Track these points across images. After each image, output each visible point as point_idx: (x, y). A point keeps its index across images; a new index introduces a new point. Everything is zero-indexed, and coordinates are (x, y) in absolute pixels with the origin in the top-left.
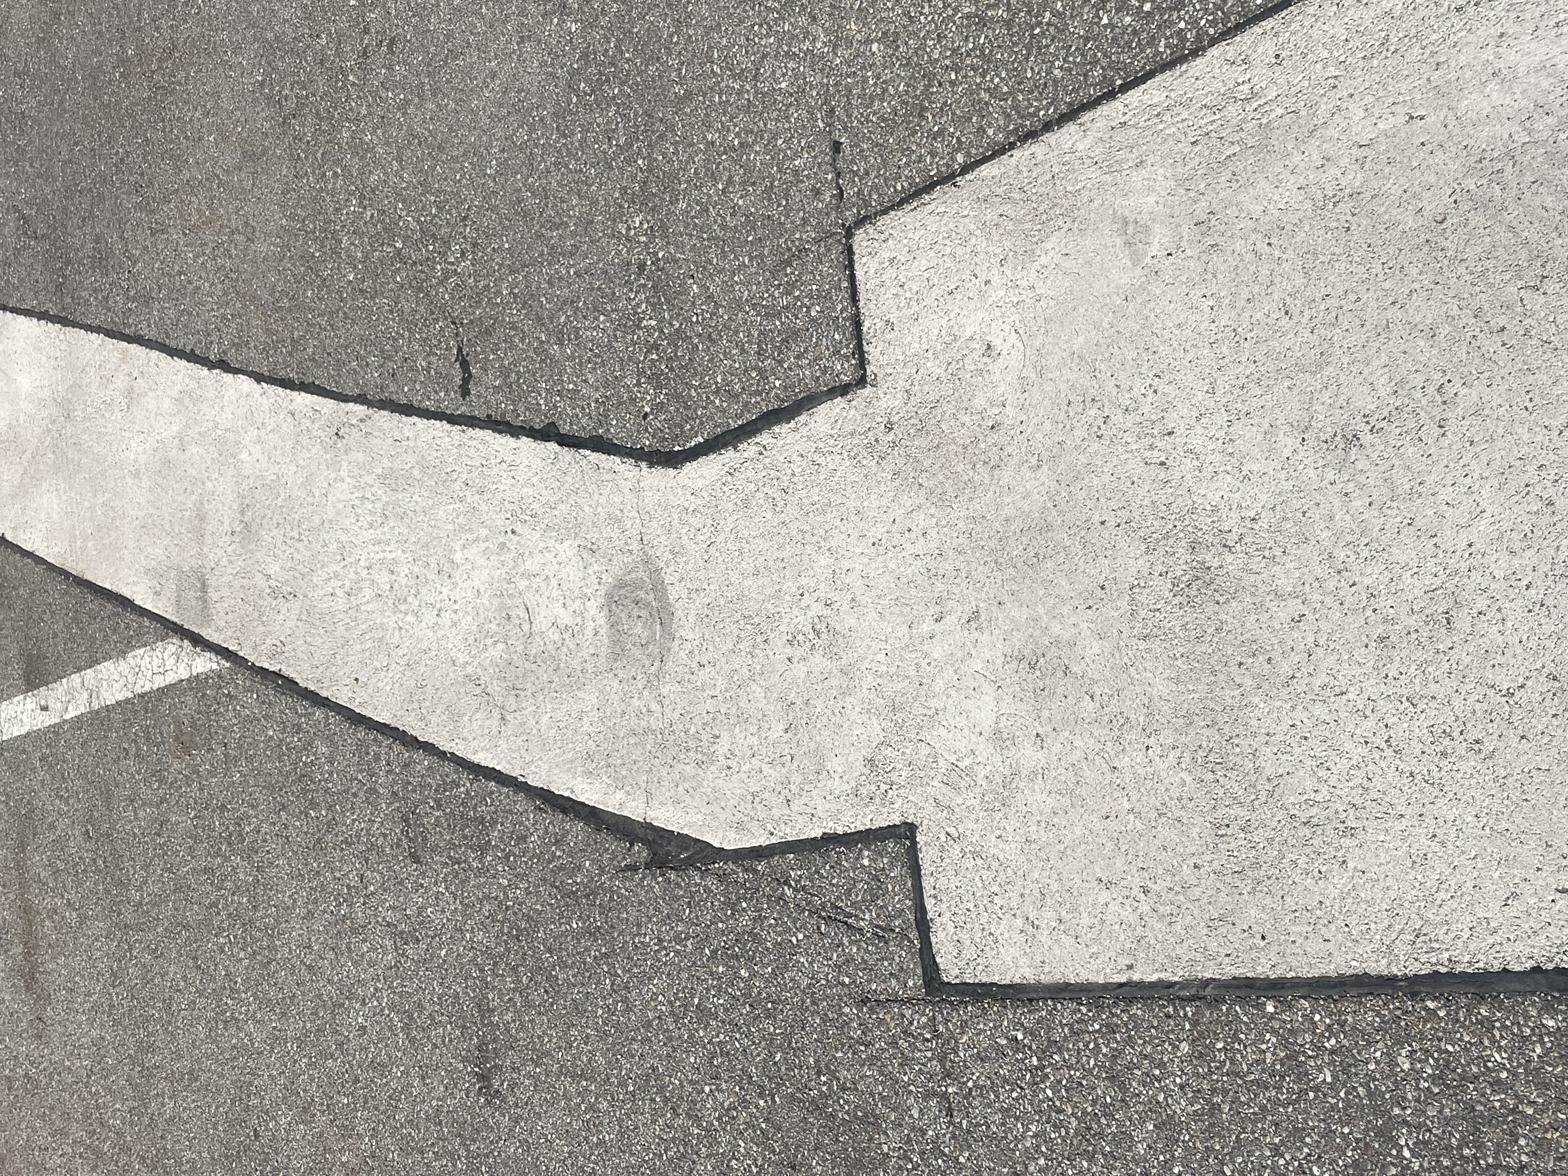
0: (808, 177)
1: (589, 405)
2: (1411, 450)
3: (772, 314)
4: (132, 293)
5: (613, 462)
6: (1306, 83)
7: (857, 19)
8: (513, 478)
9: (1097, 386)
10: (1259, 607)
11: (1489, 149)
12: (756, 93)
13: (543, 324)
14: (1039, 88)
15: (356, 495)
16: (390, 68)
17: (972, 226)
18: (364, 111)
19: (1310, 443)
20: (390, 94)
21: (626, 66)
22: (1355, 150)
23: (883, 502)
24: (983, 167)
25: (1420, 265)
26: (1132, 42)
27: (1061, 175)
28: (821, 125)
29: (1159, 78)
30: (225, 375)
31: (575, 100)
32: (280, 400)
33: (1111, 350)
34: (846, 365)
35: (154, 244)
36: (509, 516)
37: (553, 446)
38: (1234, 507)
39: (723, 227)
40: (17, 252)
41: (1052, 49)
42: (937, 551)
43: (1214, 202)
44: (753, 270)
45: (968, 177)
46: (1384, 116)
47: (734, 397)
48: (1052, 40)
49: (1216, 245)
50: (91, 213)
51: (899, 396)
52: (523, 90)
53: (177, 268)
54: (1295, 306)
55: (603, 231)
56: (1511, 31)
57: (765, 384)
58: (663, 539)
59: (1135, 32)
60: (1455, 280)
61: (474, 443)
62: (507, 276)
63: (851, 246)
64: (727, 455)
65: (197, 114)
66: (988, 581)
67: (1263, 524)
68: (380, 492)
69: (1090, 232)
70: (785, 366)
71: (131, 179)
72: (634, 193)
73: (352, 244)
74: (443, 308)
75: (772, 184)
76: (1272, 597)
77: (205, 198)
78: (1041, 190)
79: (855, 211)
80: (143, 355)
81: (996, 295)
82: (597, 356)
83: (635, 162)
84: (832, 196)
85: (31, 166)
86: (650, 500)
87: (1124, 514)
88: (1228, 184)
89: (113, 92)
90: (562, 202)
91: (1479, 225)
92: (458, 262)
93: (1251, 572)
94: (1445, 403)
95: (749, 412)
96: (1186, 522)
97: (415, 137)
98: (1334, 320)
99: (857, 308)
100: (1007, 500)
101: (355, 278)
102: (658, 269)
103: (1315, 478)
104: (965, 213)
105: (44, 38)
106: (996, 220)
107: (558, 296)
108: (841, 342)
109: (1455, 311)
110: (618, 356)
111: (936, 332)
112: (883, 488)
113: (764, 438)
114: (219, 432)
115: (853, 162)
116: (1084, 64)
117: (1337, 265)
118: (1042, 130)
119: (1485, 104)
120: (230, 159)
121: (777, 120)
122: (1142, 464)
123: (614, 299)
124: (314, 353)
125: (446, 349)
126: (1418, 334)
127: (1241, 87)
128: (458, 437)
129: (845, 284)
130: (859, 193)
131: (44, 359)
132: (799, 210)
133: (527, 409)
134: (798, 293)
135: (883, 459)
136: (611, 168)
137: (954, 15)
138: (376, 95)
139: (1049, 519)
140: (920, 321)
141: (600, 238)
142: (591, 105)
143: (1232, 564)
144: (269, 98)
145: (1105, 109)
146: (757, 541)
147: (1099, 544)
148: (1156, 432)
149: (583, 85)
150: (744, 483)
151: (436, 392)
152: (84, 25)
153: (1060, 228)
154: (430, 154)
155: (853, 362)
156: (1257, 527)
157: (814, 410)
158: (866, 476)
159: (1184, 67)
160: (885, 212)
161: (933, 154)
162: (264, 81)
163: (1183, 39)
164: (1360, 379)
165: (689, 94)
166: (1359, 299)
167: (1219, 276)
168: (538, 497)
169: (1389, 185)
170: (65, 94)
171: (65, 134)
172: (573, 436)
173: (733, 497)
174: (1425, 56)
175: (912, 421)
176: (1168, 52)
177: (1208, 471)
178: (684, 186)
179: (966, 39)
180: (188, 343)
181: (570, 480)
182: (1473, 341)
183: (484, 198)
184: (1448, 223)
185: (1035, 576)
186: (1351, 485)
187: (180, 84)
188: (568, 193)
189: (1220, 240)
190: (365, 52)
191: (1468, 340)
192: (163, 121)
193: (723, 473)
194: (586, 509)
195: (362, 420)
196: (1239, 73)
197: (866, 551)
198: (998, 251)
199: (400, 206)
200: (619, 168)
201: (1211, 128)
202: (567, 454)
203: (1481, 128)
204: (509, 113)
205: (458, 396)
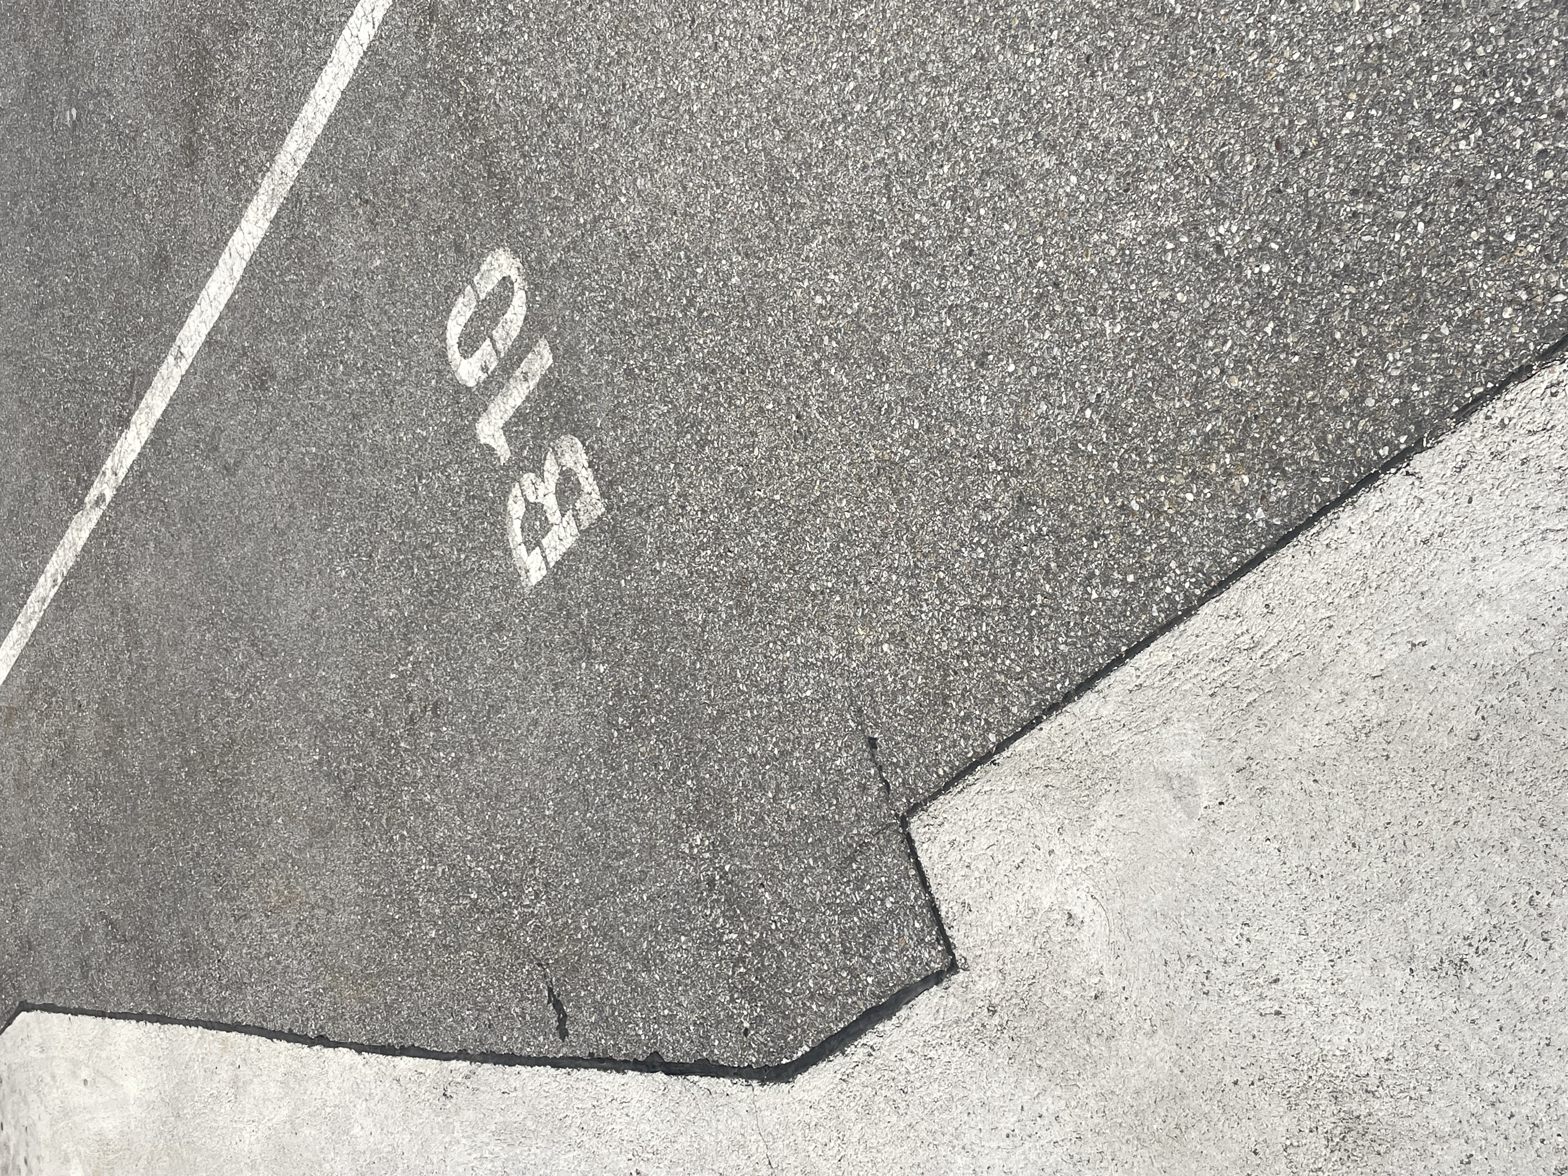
0: (852, 775)
1: (688, 1028)
2: (1523, 967)
3: (848, 911)
4: (224, 982)
5: (723, 1084)
6: (1302, 627)
7: (863, 625)
8: (627, 1115)
9: (1188, 942)
10: (1422, 1153)
11: (1498, 664)
12: (785, 704)
13: (627, 953)
14: (1050, 664)
15: (474, 1156)
16: (437, 730)
17: (1021, 800)
18: (419, 773)
19: (1420, 973)
20: (442, 754)
21: (658, 697)
22: (1369, 682)
23: (1006, 1089)
24: (1017, 743)
25: (1469, 783)
26: (1126, 611)
27: (1094, 741)
28: (852, 724)
29: (1161, 640)
30: (326, 1050)
31: (616, 734)
32: (383, 1068)
33: (1192, 904)
34: (933, 953)
35: (239, 930)
36: (630, 1156)
37: (660, 1076)
38: (1364, 1049)
39: (782, 833)
40: (109, 958)
41: (1052, 627)
42: (1075, 1135)
43: (1249, 747)
44: (820, 871)
45: (1005, 754)
46: (1387, 647)
47: (830, 999)
48: (1050, 619)
49: (1264, 788)
50: (175, 908)
51: (994, 977)
52: (565, 733)
53: (264, 951)
54: (1360, 837)
55: (667, 853)
56: (1481, 555)
57: (858, 983)
58: (791, 1160)
59: (1125, 602)
60: (1509, 792)
61: (582, 1084)
62: (583, 910)
63: (909, 834)
64: (836, 1061)
65: (263, 800)
66: (1135, 1161)
67: (1399, 1062)
68: (497, 1149)
69: (1136, 791)
70: (874, 961)
71: (209, 870)
72: (689, 813)
73: (429, 901)
74: (527, 952)
75: (819, 786)
76: (1433, 1140)
77: (282, 878)
78: (1079, 757)
79: (904, 800)
80: (244, 1043)
81: (1064, 863)
82: (686, 977)
83: (685, 783)
84: (879, 789)
85: (113, 872)
86: (769, 1119)
87: (1254, 1071)
88: (1258, 729)
89: (182, 791)
90: (623, 831)
91: (1514, 737)
92: (533, 905)
93: (1402, 1116)
94: (1540, 915)
95: (848, 1013)
96: (1320, 1072)
97: (472, 791)
98: (1403, 847)
99: (930, 894)
100: (1132, 1071)
101: (437, 934)
102: (728, 883)
103: (1436, 1008)
104: (1012, 788)
105: (110, 751)
106: (1043, 791)
107: (636, 923)
108: (923, 930)
109: (1519, 823)
110: (706, 975)
111: (1014, 908)
112: (1002, 1075)
113: (870, 1038)
114: (328, 1110)
115: (891, 755)
116: (1086, 637)
117: (1388, 793)
118: (1063, 701)
119: (1479, 624)
120: (300, 838)
121: (810, 726)
122: (1257, 1016)
123: (691, 918)
124: (409, 1016)
125: (537, 992)
126: (1490, 849)
127: (1242, 639)
128: (564, 1081)
129: (913, 872)
130: (904, 783)
131: (147, 1061)
132: (851, 807)
133: (628, 1041)
134: (868, 887)
135: (994, 1044)
136: (663, 792)
137: (952, 609)
138: (428, 756)
139: (1180, 1086)
140: (996, 899)
141: (666, 860)
142: (632, 737)
143: (1381, 1110)
144: (328, 775)
145: (1118, 675)
146: (887, 1148)
147: (1238, 1106)
148: (1261, 981)
149: (621, 719)
150: (860, 1088)
151: (534, 1037)
152: (146, 734)
153: (1107, 791)
154: (488, 804)
155: (940, 948)
156: (1393, 1067)
157: (913, 1002)
158: (982, 1064)
159: (1182, 627)
160: (934, 797)
161: (966, 737)
162: (321, 759)
163: (1173, 603)
164: (1447, 903)
165: (722, 714)
166: (1420, 824)
167: (1276, 818)
168: (656, 1132)
169: (1413, 711)
170: (136, 799)
171: (141, 838)
172: (679, 1063)
173: (852, 1104)
174: (1408, 588)
175: (1014, 1001)
176: (1163, 615)
177: (1326, 1015)
178: (735, 800)
179: (969, 629)
180: (284, 1023)
181: (684, 1110)
182: (1548, 850)
183: (548, 838)
184: (1483, 739)
185: (1182, 1149)
186: (1475, 1011)
187: (243, 774)
188: (627, 822)
189: (1266, 783)
190: (411, 719)
191: (1542, 850)
192: (232, 811)
193: (836, 1080)
194: (707, 1137)
195: (467, 1077)
196: (1233, 627)
197: (1001, 1144)
198: (1053, 820)
199: (469, 857)
200: (670, 791)
201: (1224, 679)
202: (676, 1083)
203: (1484, 646)
204: (556, 755)
205: (557, 1038)
